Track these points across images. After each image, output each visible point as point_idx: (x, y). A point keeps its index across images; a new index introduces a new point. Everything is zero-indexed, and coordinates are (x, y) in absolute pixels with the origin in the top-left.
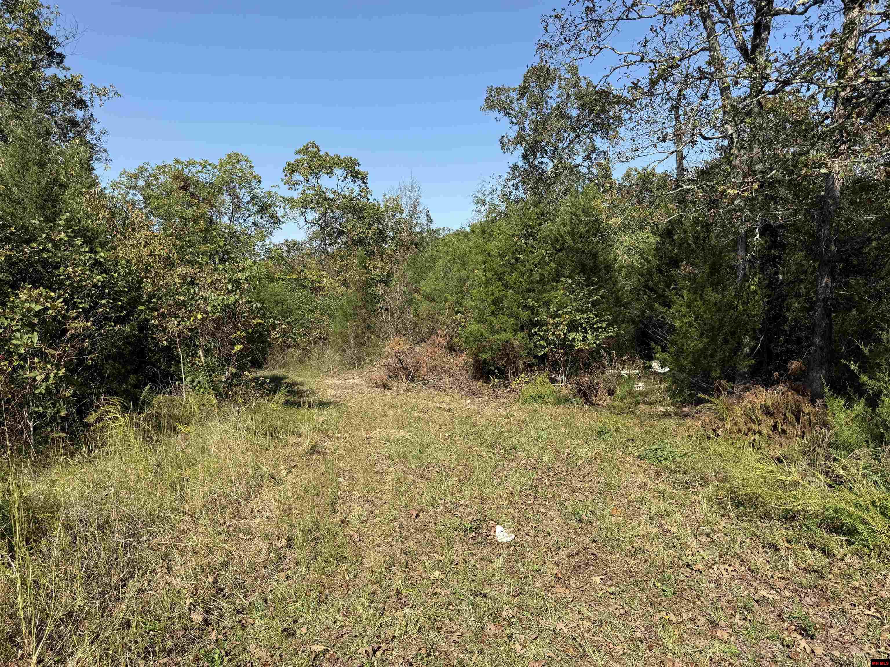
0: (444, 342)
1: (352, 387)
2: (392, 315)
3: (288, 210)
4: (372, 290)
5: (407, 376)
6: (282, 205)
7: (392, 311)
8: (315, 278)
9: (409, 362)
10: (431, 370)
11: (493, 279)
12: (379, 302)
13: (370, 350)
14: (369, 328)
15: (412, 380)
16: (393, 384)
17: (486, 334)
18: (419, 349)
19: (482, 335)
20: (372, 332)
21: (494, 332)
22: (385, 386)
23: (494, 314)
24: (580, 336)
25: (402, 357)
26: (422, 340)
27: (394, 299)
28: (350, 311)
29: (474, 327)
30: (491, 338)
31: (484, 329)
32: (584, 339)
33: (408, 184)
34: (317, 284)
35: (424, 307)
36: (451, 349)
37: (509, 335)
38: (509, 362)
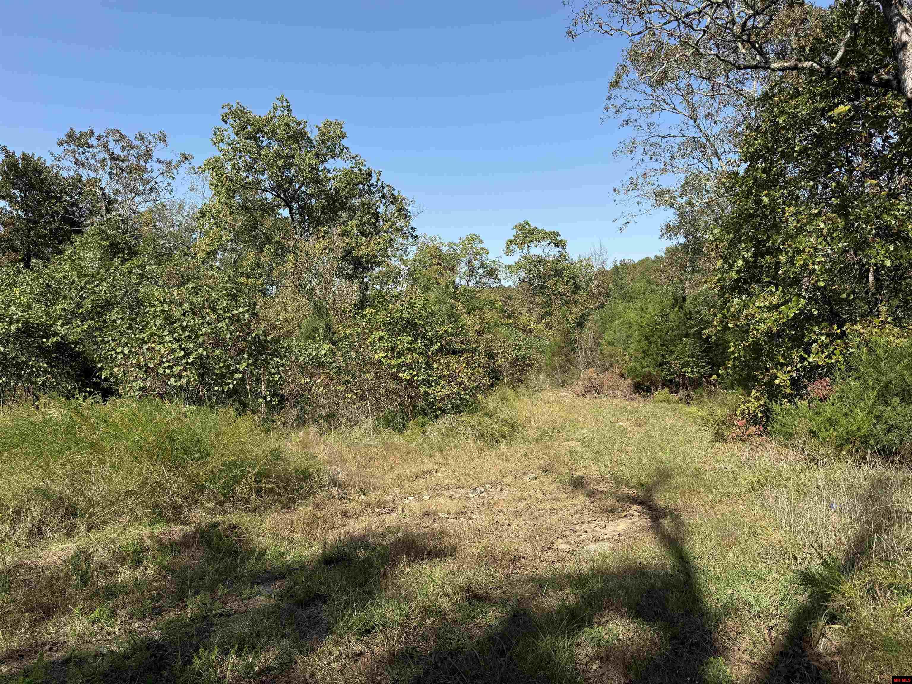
0: (618, 372)
1: (564, 396)
2: (585, 353)
3: (508, 275)
4: (572, 336)
5: (596, 391)
6: (504, 270)
7: (585, 349)
8: (526, 322)
9: (597, 383)
10: (610, 387)
11: (643, 339)
12: (575, 343)
13: (571, 376)
14: (568, 360)
15: (599, 393)
16: (588, 396)
17: (639, 368)
18: (603, 376)
19: (636, 369)
20: (571, 364)
21: (643, 368)
22: (583, 396)
23: (643, 358)
24: (689, 370)
25: (593, 380)
26: (606, 370)
27: (587, 341)
28: (556, 349)
29: (633, 364)
30: (641, 370)
31: (637, 365)
32: (692, 372)
33: (598, 252)
34: (528, 327)
35: (607, 350)
36: (622, 376)
37: (651, 369)
38: (652, 384)
